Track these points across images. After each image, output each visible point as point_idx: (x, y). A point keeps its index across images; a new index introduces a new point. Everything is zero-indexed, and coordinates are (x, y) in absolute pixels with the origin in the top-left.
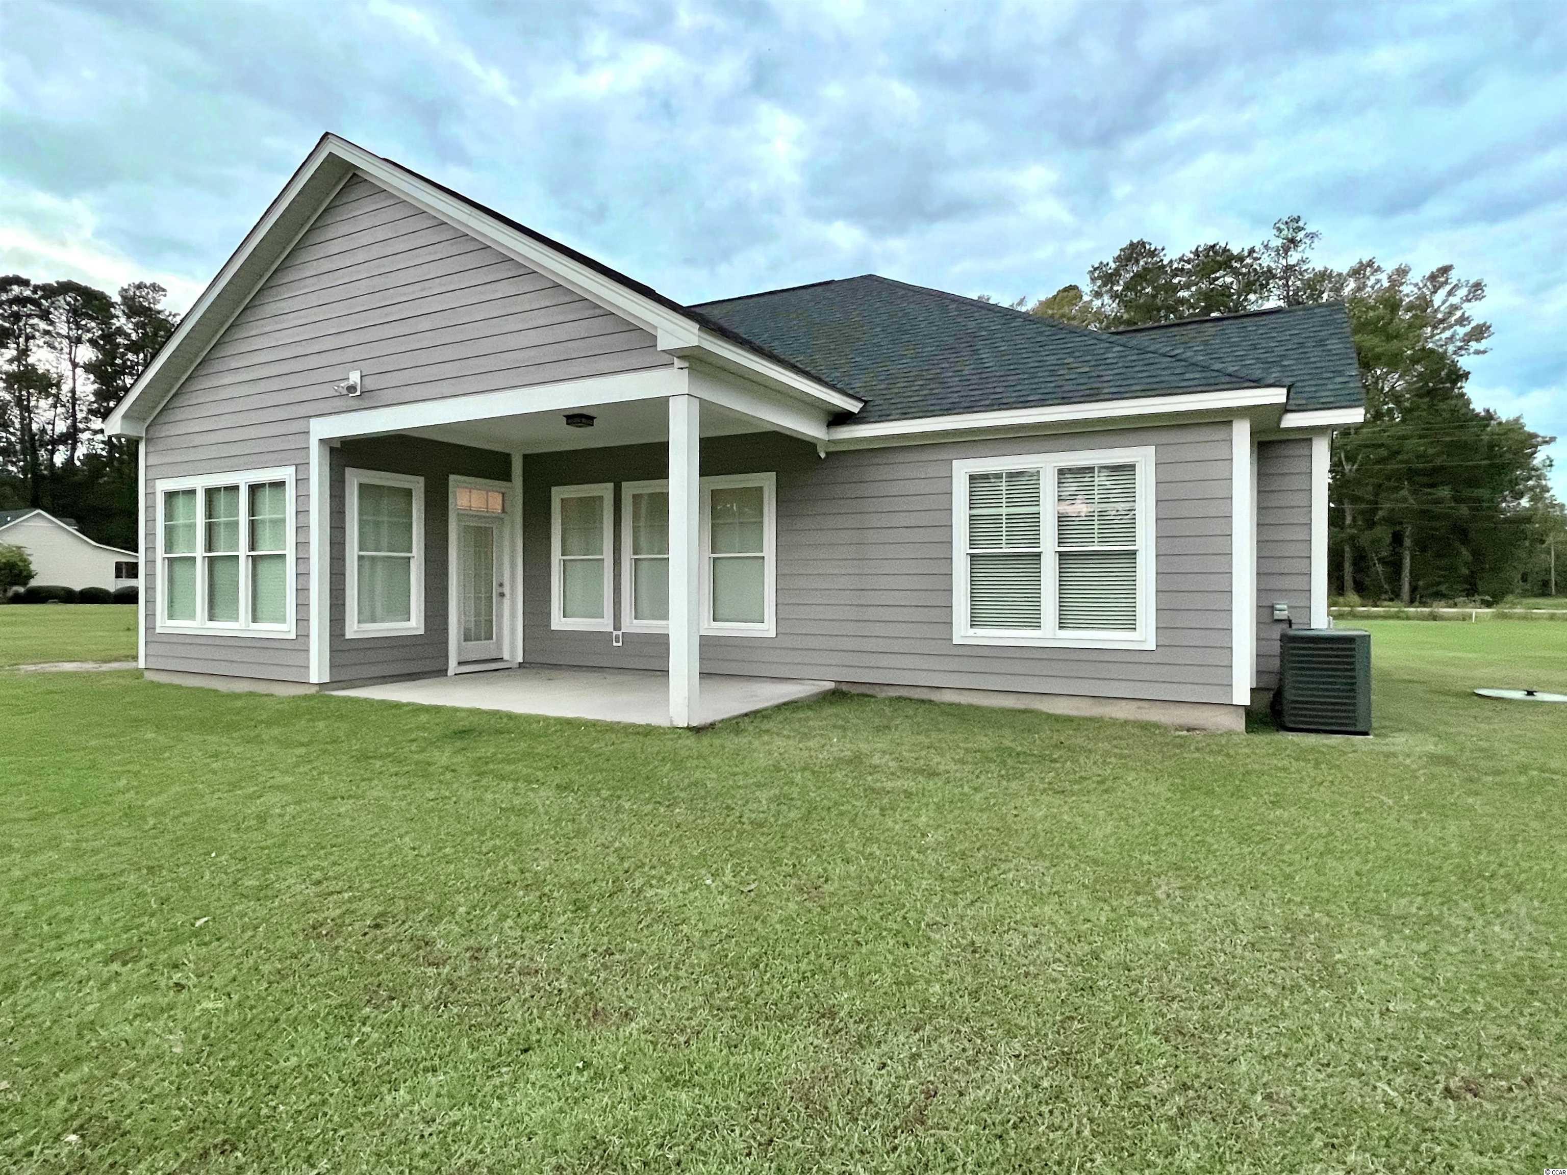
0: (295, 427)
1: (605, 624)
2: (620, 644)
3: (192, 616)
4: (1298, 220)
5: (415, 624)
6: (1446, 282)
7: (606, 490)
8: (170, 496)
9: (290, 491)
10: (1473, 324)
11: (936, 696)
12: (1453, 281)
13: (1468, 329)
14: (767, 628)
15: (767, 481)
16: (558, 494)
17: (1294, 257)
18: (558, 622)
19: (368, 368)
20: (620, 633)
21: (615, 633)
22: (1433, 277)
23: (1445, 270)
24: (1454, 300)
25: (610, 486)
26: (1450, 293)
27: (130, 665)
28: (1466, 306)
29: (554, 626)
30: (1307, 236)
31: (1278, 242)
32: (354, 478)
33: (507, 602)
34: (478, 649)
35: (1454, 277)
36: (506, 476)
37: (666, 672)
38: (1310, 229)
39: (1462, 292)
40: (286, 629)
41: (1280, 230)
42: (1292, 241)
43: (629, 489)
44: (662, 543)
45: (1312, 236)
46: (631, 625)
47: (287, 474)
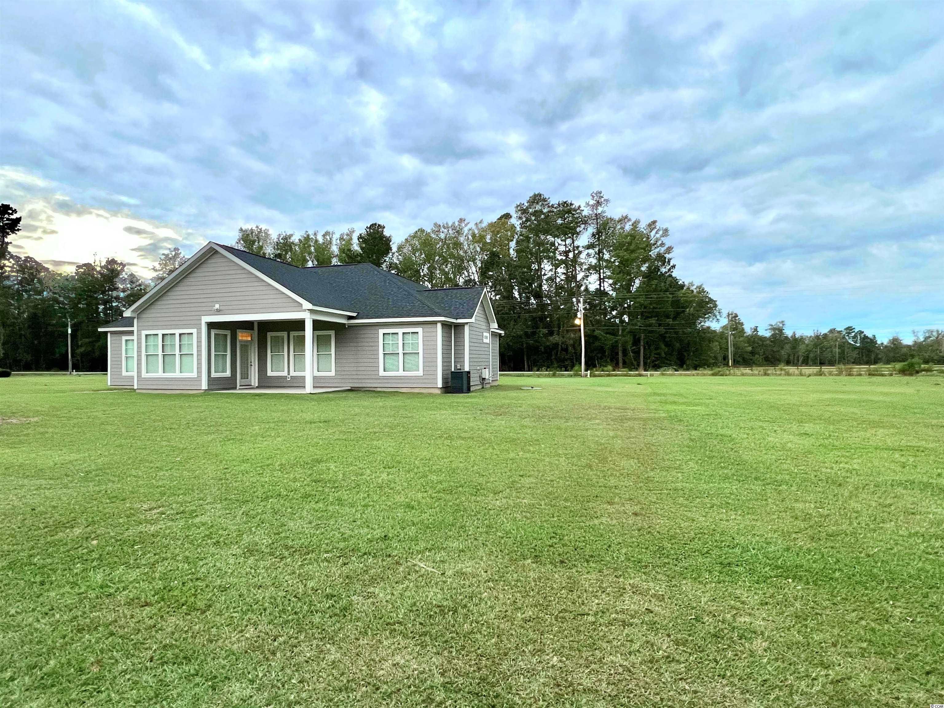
0: (198, 317)
1: (285, 374)
2: (290, 378)
3: (158, 372)
4: (600, 193)
5: (228, 374)
6: (655, 228)
7: (285, 334)
8: (147, 336)
9: (195, 336)
10: (666, 246)
11: (375, 389)
12: (658, 227)
13: (665, 248)
14: (332, 373)
15: (332, 333)
16: (269, 335)
17: (600, 210)
18: (270, 373)
19: (222, 304)
20: (290, 376)
21: (288, 376)
22: (650, 225)
23: (654, 222)
24: (658, 236)
25: (286, 333)
26: (657, 233)
27: (132, 387)
28: (662, 239)
29: (268, 375)
30: (605, 200)
31: (592, 202)
32: (213, 332)
33: (253, 367)
34: (245, 382)
35: (658, 225)
36: (252, 329)
37: (305, 387)
38: (605, 197)
39: (661, 233)
40: (194, 375)
41: (593, 197)
42: (598, 202)
43: (292, 334)
44: (303, 350)
45: (607, 201)
46: (292, 373)
47: (194, 331)
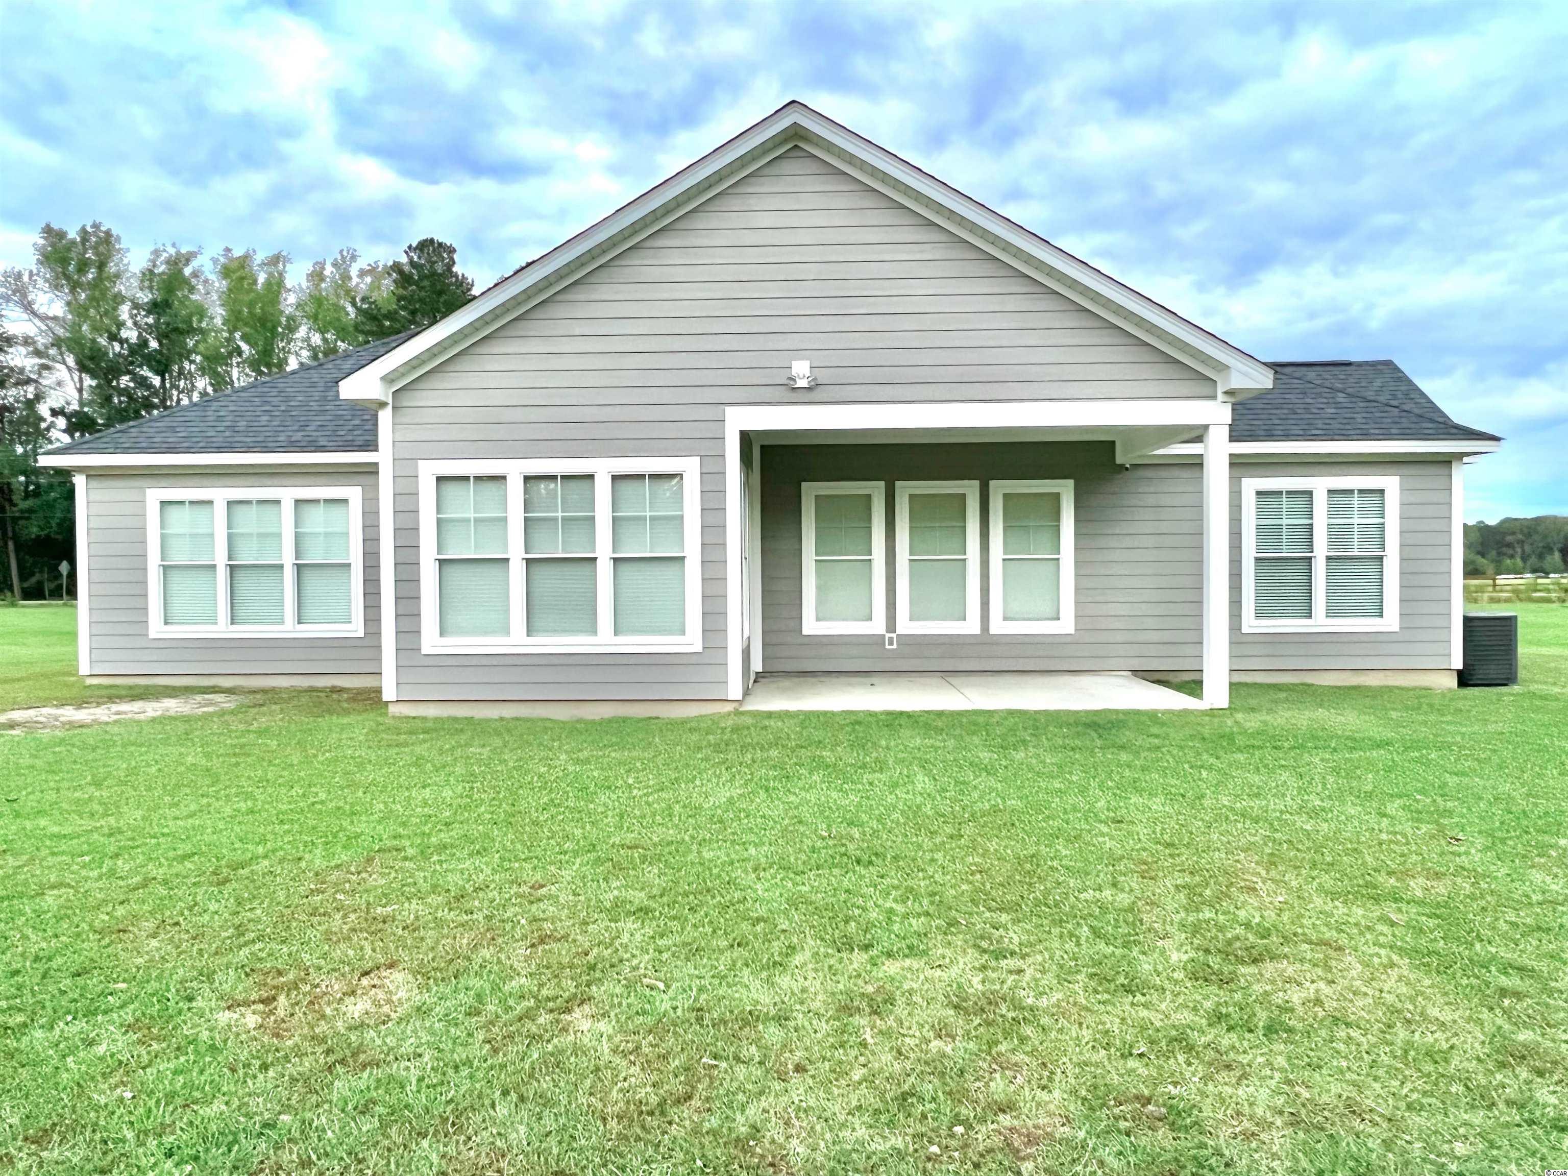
1: (877, 626)
2: (895, 646)
3: (507, 631)
7: (874, 488)
9: (691, 486)
14: (1066, 625)
16: (811, 491)
18: (811, 626)
19: (820, 359)
20: (894, 635)
21: (888, 635)
25: (880, 485)
29: (806, 631)
40: (689, 641)
43: (904, 489)
46: (906, 626)
47: (688, 466)
